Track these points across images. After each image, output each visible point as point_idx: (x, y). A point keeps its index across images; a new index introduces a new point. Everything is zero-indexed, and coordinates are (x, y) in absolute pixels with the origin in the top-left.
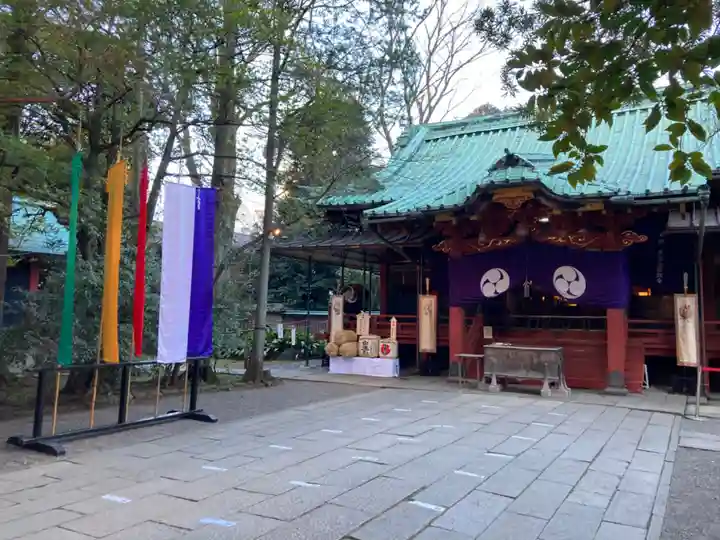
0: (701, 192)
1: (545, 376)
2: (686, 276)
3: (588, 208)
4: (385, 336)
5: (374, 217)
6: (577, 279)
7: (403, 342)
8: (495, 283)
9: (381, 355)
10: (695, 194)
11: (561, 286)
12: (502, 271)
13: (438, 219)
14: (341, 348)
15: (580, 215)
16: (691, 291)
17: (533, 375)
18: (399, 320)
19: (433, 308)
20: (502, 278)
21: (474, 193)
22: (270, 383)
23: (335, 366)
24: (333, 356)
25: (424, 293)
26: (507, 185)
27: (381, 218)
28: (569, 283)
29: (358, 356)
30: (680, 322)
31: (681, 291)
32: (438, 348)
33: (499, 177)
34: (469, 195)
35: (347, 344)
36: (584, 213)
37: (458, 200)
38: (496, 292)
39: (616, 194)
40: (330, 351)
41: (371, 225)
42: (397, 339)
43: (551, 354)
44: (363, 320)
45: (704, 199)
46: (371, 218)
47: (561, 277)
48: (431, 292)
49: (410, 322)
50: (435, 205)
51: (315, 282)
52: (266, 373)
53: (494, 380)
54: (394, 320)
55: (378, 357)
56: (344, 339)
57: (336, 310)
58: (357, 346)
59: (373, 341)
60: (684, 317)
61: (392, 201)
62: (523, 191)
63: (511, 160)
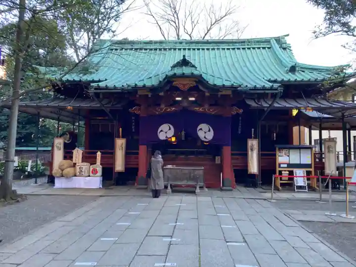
0: (279, 89)
1: (197, 183)
2: (253, 130)
3: (224, 93)
4: (93, 163)
5: (98, 88)
6: (209, 131)
7: (105, 166)
8: (166, 132)
9: (91, 174)
10: (276, 90)
11: (201, 134)
12: (170, 125)
13: (140, 93)
14: (64, 171)
15: (219, 96)
16: (255, 138)
17: (191, 183)
18: (102, 153)
19: (124, 146)
20: (170, 129)
21: (164, 79)
22: (19, 199)
23: (59, 183)
24: (57, 177)
25: (119, 137)
26: (183, 76)
27: (104, 89)
28: (205, 133)
29: (75, 176)
30: (250, 153)
31: (251, 138)
32: (126, 168)
33: (178, 71)
34: (161, 80)
35: (69, 169)
36: (222, 95)
37: (154, 82)
38: (166, 137)
39: (240, 86)
40: (55, 173)
41: (95, 93)
42: (101, 164)
43: (199, 171)
44: (78, 153)
45: (281, 92)
46: (96, 89)
47: (201, 129)
48: (123, 137)
49: (109, 154)
50: (140, 84)
51: (29, 129)
52: (14, 192)
53: (169, 187)
54: (99, 154)
55: (89, 176)
56: (66, 166)
57: (58, 147)
58: (75, 170)
59: (85, 166)
60: (252, 150)
61: (106, 80)
62: (190, 81)
63: (184, 62)
